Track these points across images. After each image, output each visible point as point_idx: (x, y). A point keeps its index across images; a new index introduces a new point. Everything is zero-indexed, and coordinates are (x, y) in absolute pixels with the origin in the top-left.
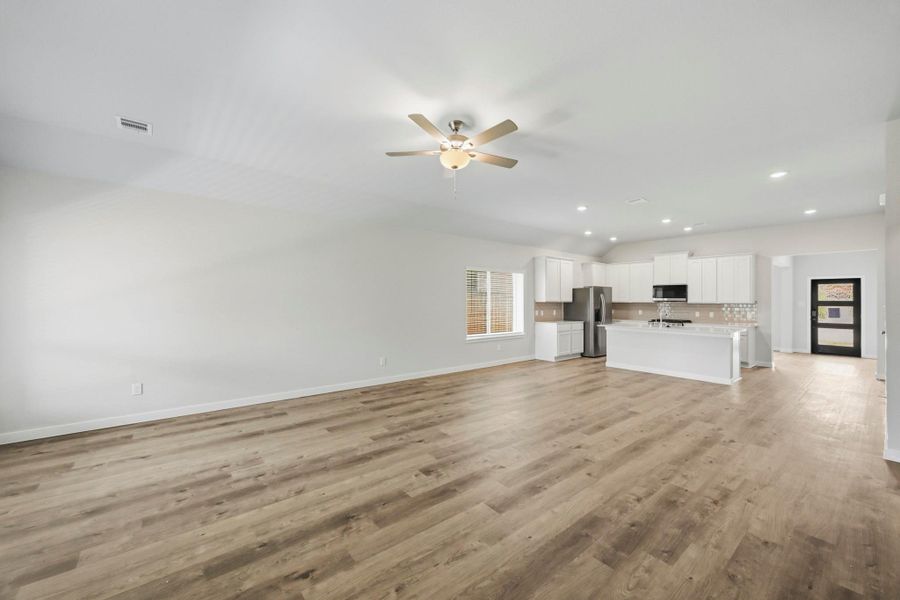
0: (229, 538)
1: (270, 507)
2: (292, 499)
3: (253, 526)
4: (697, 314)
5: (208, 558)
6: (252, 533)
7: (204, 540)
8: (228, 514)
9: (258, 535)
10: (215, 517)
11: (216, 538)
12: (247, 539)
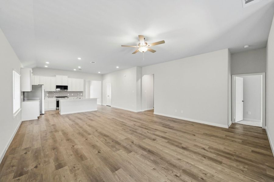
0: (210, 165)
1: (191, 163)
2: (184, 160)
3: (202, 163)
4: (68, 94)
5: (219, 165)
6: (204, 161)
7: (217, 171)
8: (203, 172)
9: (203, 160)
10: (208, 175)
11: (214, 168)
12: (206, 161)
